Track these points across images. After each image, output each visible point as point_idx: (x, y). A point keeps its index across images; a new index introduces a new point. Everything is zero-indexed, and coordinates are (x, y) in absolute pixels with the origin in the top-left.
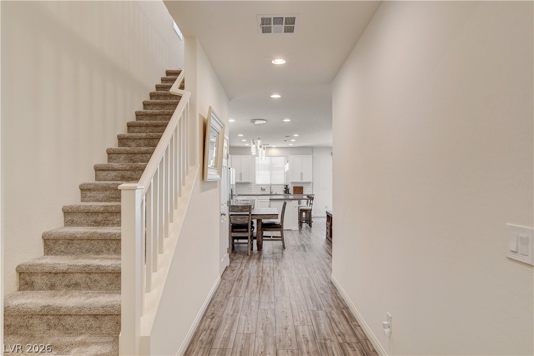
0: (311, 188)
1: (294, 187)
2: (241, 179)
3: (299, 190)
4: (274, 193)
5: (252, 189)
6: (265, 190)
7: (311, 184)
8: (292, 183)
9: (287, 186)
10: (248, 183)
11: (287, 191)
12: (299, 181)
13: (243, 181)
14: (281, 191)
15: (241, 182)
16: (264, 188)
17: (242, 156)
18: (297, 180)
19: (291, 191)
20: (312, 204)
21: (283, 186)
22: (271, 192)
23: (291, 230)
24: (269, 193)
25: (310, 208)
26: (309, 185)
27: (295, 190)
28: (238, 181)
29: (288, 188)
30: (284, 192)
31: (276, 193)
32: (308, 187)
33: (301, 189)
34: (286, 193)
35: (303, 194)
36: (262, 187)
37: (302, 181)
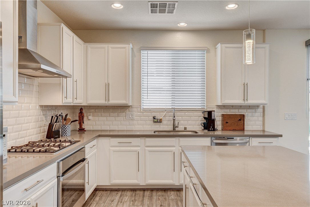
0: (261, 119)
1: (223, 115)
2: (107, 98)
3: (235, 123)
4: (181, 128)
5: (133, 120)
7: (260, 110)
9: (210, 113)
10: (123, 108)
11: (210, 124)
12: (241, 101)
13: (114, 101)
16: (159, 116)
17: (111, 46)
21: (202, 114)
22: (174, 127)
24: (171, 128)
26: (255, 112)
27: (227, 123)
28: (100, 101)
29: (213, 118)
30: (204, 127)
31: (185, 128)
32: (252, 116)
33: (240, 120)
34: (209, 130)
35: (243, 130)
36: (154, 114)
37: (246, 102)
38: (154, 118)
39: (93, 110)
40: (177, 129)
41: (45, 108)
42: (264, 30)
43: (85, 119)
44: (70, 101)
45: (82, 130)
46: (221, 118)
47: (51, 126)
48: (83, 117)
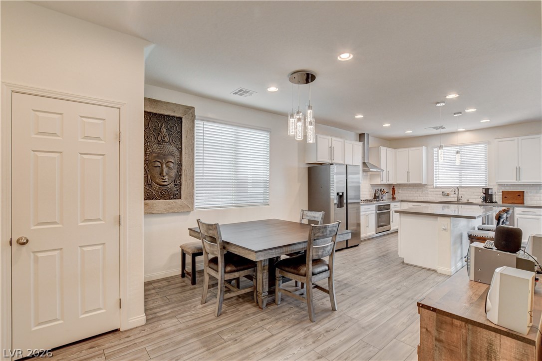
1: (503, 191)
2: (408, 180)
3: (514, 197)
4: (464, 200)
5: (428, 193)
6: (448, 195)
8: (500, 185)
9: (487, 190)
10: (419, 186)
11: (488, 198)
12: (513, 181)
13: (412, 182)
14: (478, 198)
15: (408, 183)
16: (447, 191)
17: (410, 149)
18: (509, 179)
19: (498, 198)
21: (481, 190)
22: (459, 199)
24: (456, 200)
27: (506, 197)
28: (404, 182)
29: (490, 193)
30: (484, 199)
31: (468, 200)
33: (519, 195)
34: (486, 202)
35: (523, 203)
36: (443, 190)
37: (520, 181)
38: (443, 192)
39: (406, 187)
40: (460, 201)
41: (372, 186)
43: (396, 192)
44: (385, 182)
45: (394, 198)
46: (500, 193)
47: (375, 194)
48: (394, 191)
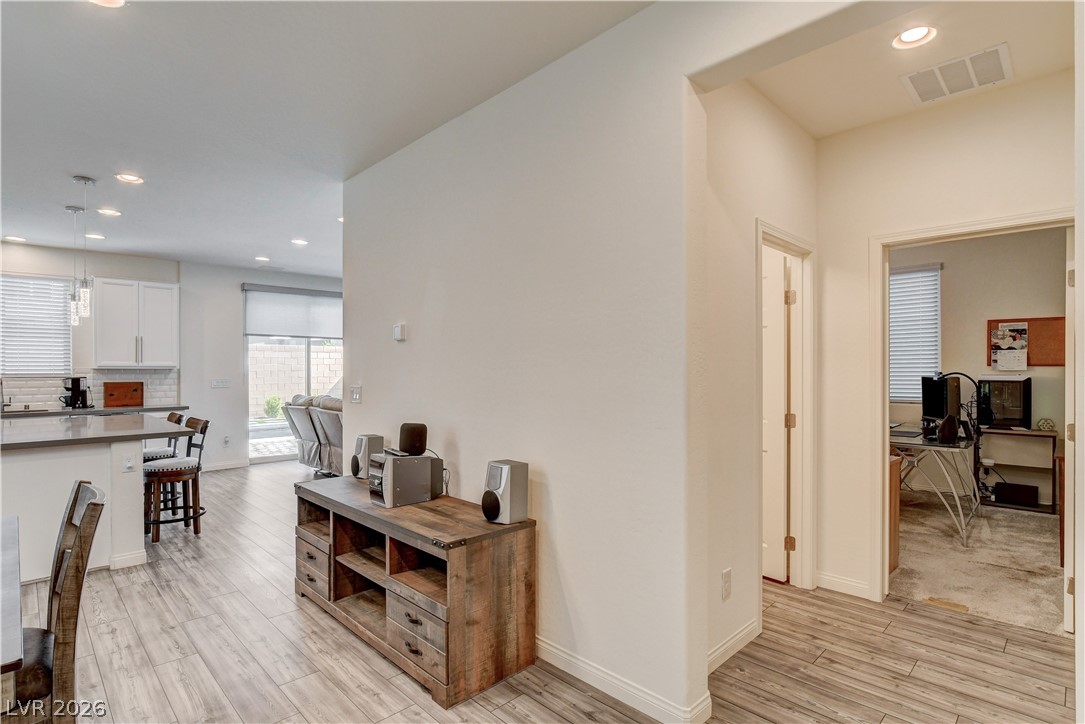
0: (175, 387)
1: (105, 383)
3: (126, 395)
4: (17, 406)
7: (174, 375)
8: (100, 371)
9: (76, 382)
11: (76, 396)
12: (131, 363)
14: (52, 399)
18: (121, 358)
19: (96, 398)
20: (200, 447)
21: (62, 382)
22: (3, 406)
23: (108, 569)
25: (193, 460)
26: (165, 378)
27: (112, 395)
29: (82, 388)
30: (66, 402)
31: (24, 407)
32: (160, 384)
33: (136, 390)
34: (74, 407)
35: (142, 405)
37: (141, 364)
40: (6, 409)
42: (178, 262)
46: (103, 388)
